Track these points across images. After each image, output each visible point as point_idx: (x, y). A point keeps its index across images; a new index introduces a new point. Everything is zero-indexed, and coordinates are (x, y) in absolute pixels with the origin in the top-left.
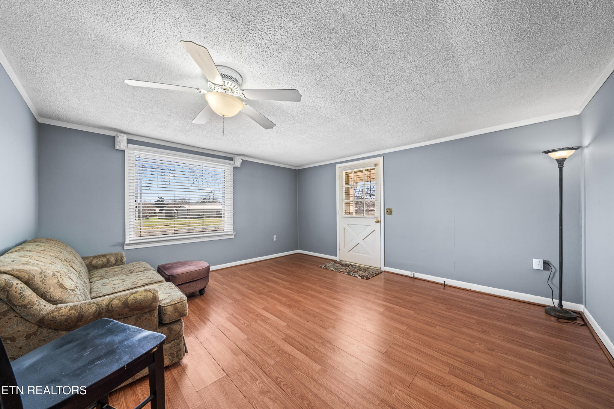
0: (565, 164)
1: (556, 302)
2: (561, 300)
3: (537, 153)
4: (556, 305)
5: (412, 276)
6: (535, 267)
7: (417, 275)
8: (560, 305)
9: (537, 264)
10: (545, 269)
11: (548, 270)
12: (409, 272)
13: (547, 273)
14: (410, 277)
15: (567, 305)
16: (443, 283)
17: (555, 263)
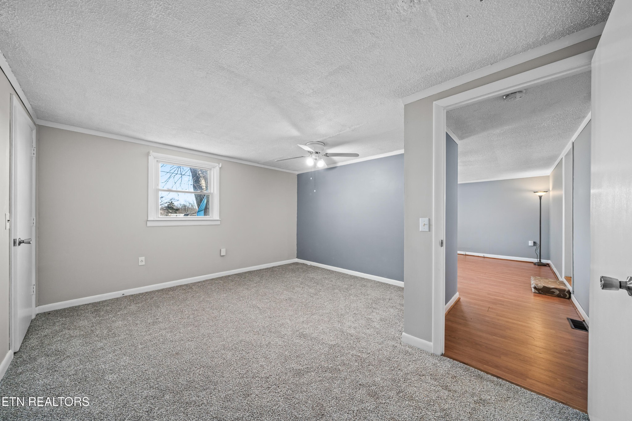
0: (542, 197)
1: (539, 260)
2: (540, 259)
3: (531, 191)
4: (539, 261)
5: (464, 254)
6: (529, 245)
7: (468, 253)
8: (540, 261)
9: (531, 243)
10: (534, 245)
11: (536, 246)
12: (463, 252)
13: (535, 247)
14: (463, 255)
15: (544, 261)
16: (483, 256)
17: (538, 242)
